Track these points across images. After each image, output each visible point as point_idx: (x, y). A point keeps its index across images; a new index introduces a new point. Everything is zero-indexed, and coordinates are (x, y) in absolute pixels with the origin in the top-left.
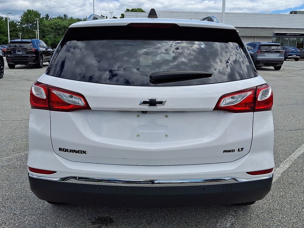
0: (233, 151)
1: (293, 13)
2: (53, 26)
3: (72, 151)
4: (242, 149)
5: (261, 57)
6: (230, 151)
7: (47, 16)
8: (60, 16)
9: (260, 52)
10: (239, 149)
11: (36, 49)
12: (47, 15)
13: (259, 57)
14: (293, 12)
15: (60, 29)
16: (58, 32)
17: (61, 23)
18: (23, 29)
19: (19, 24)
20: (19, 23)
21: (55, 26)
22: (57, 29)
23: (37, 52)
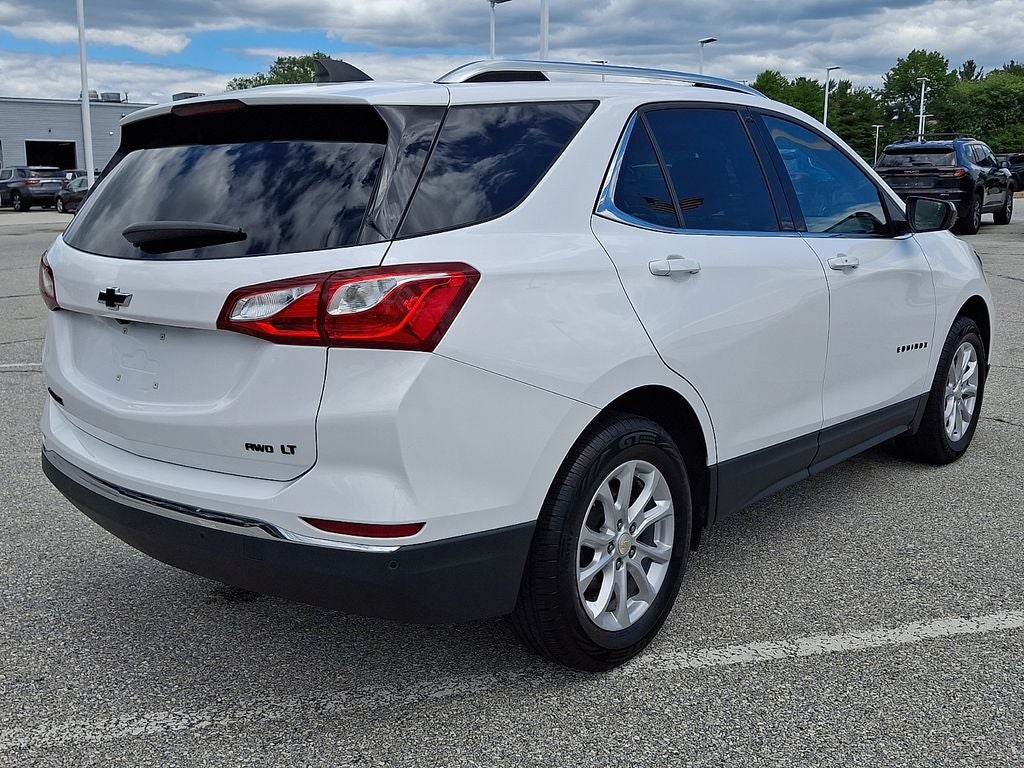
0: (268, 449)
2: (984, 97)
4: (292, 448)
6: (259, 448)
7: (970, 66)
8: (1013, 62)
10: (282, 447)
11: (966, 170)
12: (971, 63)
15: (1007, 106)
16: (999, 116)
17: (1014, 85)
18: (890, 112)
19: (880, 97)
20: (879, 94)
21: (992, 97)
22: (998, 106)
23: (966, 180)
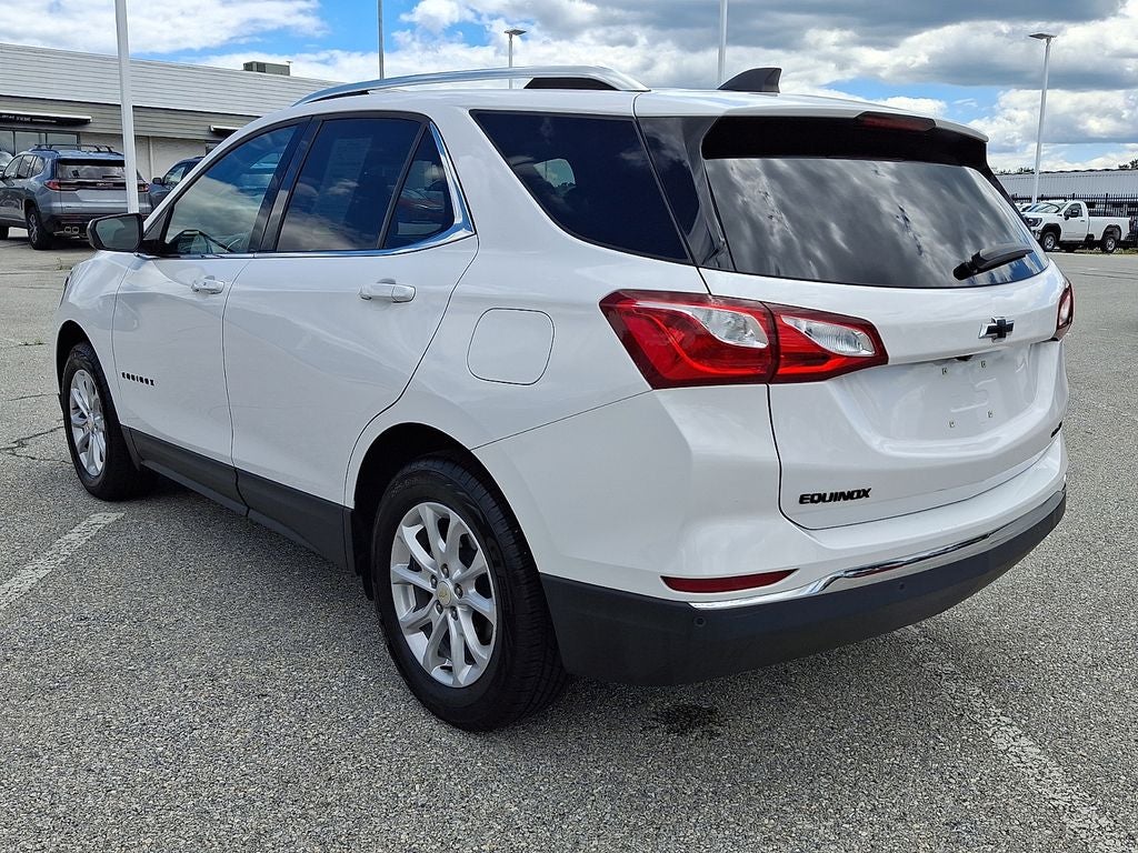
1: (255, 68)
3: (836, 497)
5: (64, 205)
9: (60, 184)
13: (58, 205)
14: (255, 65)
